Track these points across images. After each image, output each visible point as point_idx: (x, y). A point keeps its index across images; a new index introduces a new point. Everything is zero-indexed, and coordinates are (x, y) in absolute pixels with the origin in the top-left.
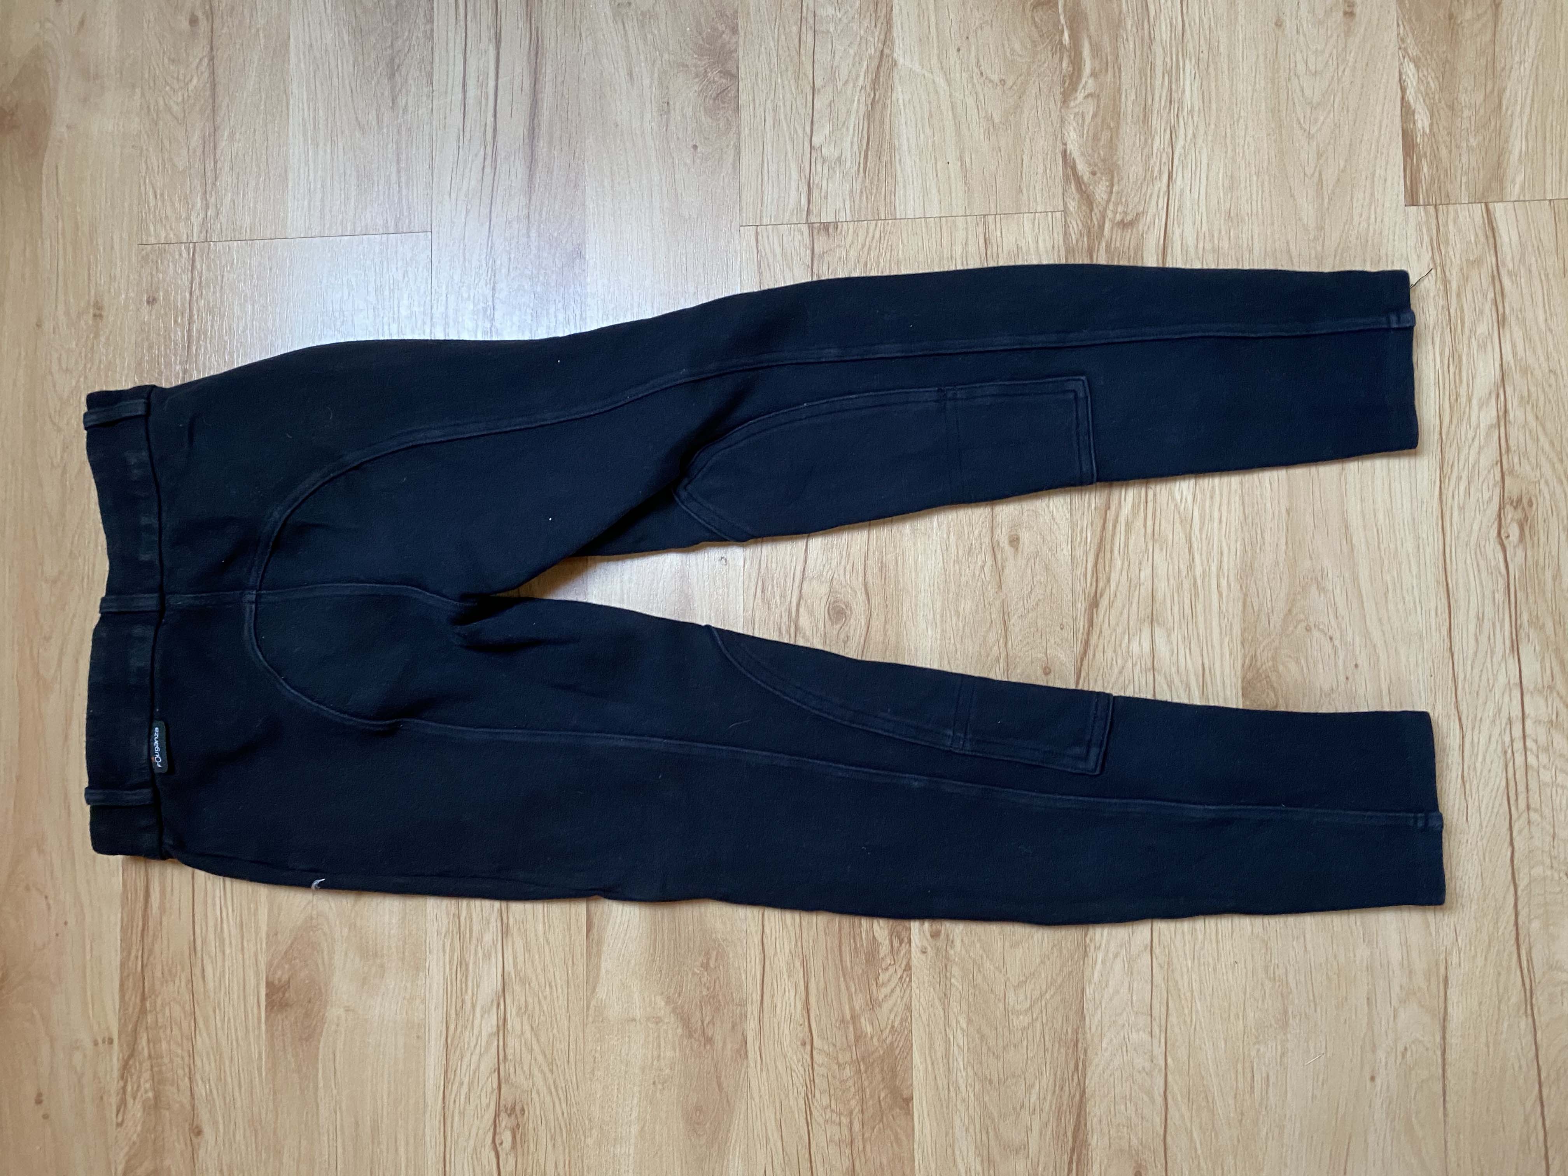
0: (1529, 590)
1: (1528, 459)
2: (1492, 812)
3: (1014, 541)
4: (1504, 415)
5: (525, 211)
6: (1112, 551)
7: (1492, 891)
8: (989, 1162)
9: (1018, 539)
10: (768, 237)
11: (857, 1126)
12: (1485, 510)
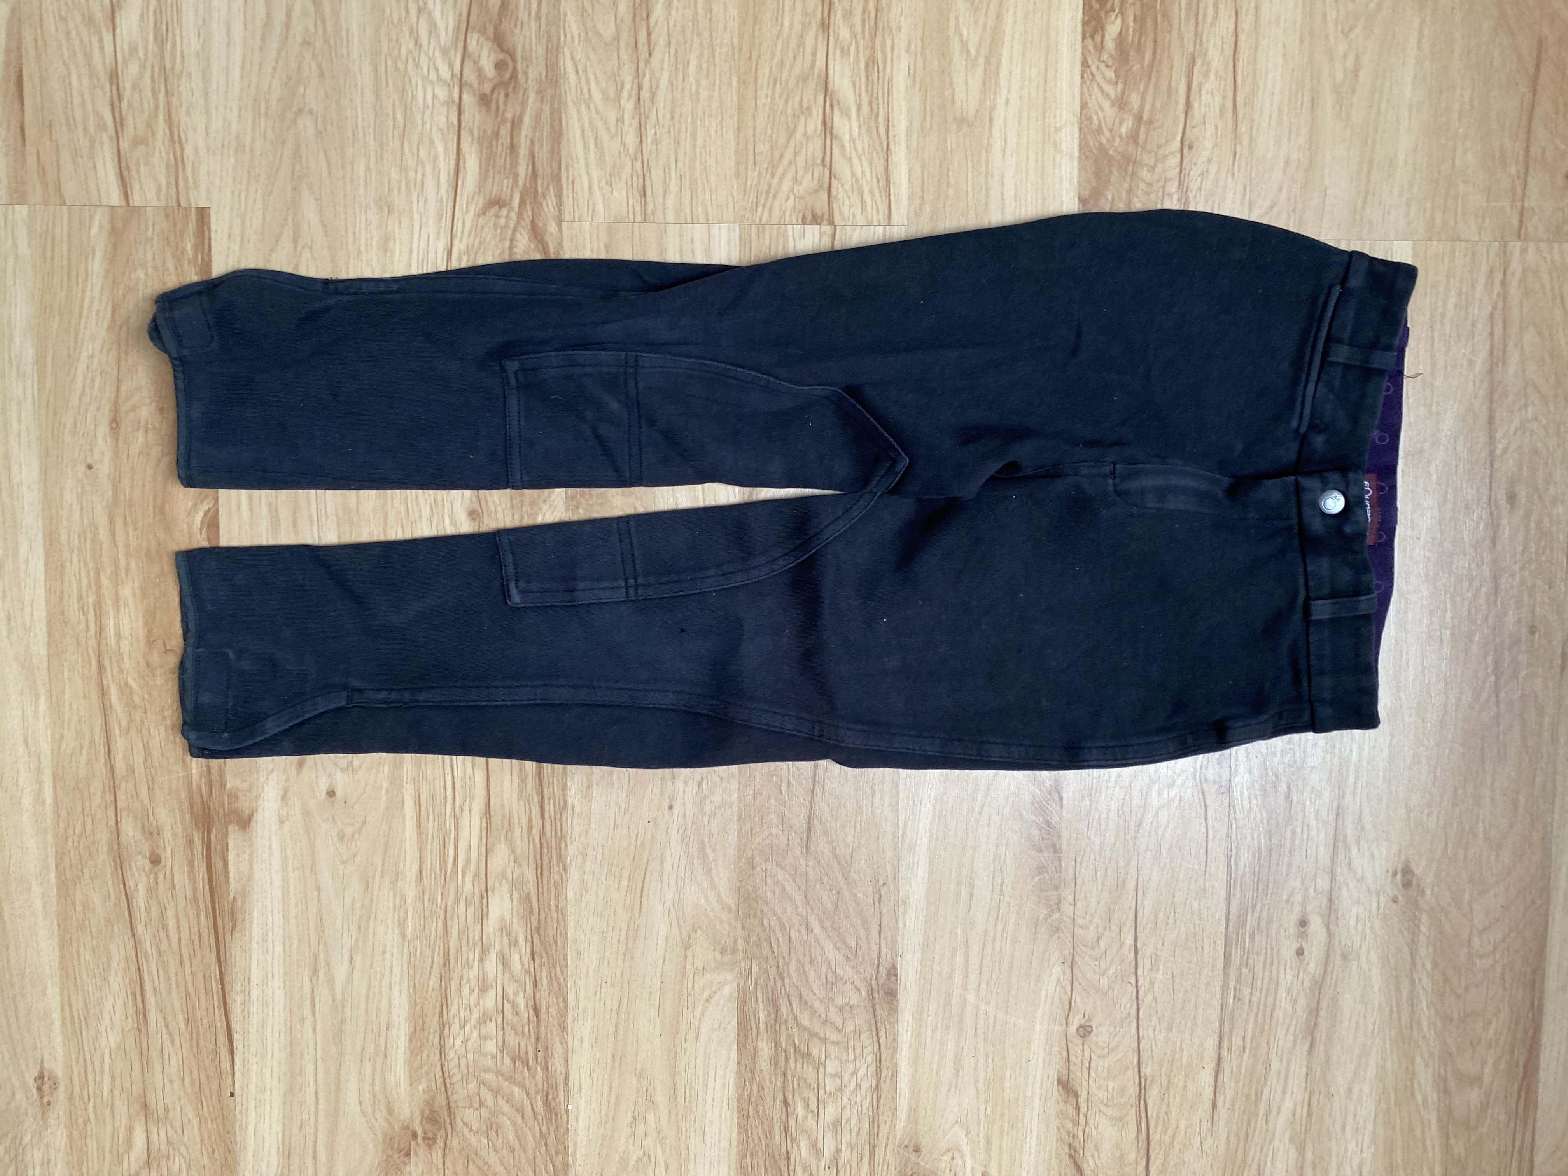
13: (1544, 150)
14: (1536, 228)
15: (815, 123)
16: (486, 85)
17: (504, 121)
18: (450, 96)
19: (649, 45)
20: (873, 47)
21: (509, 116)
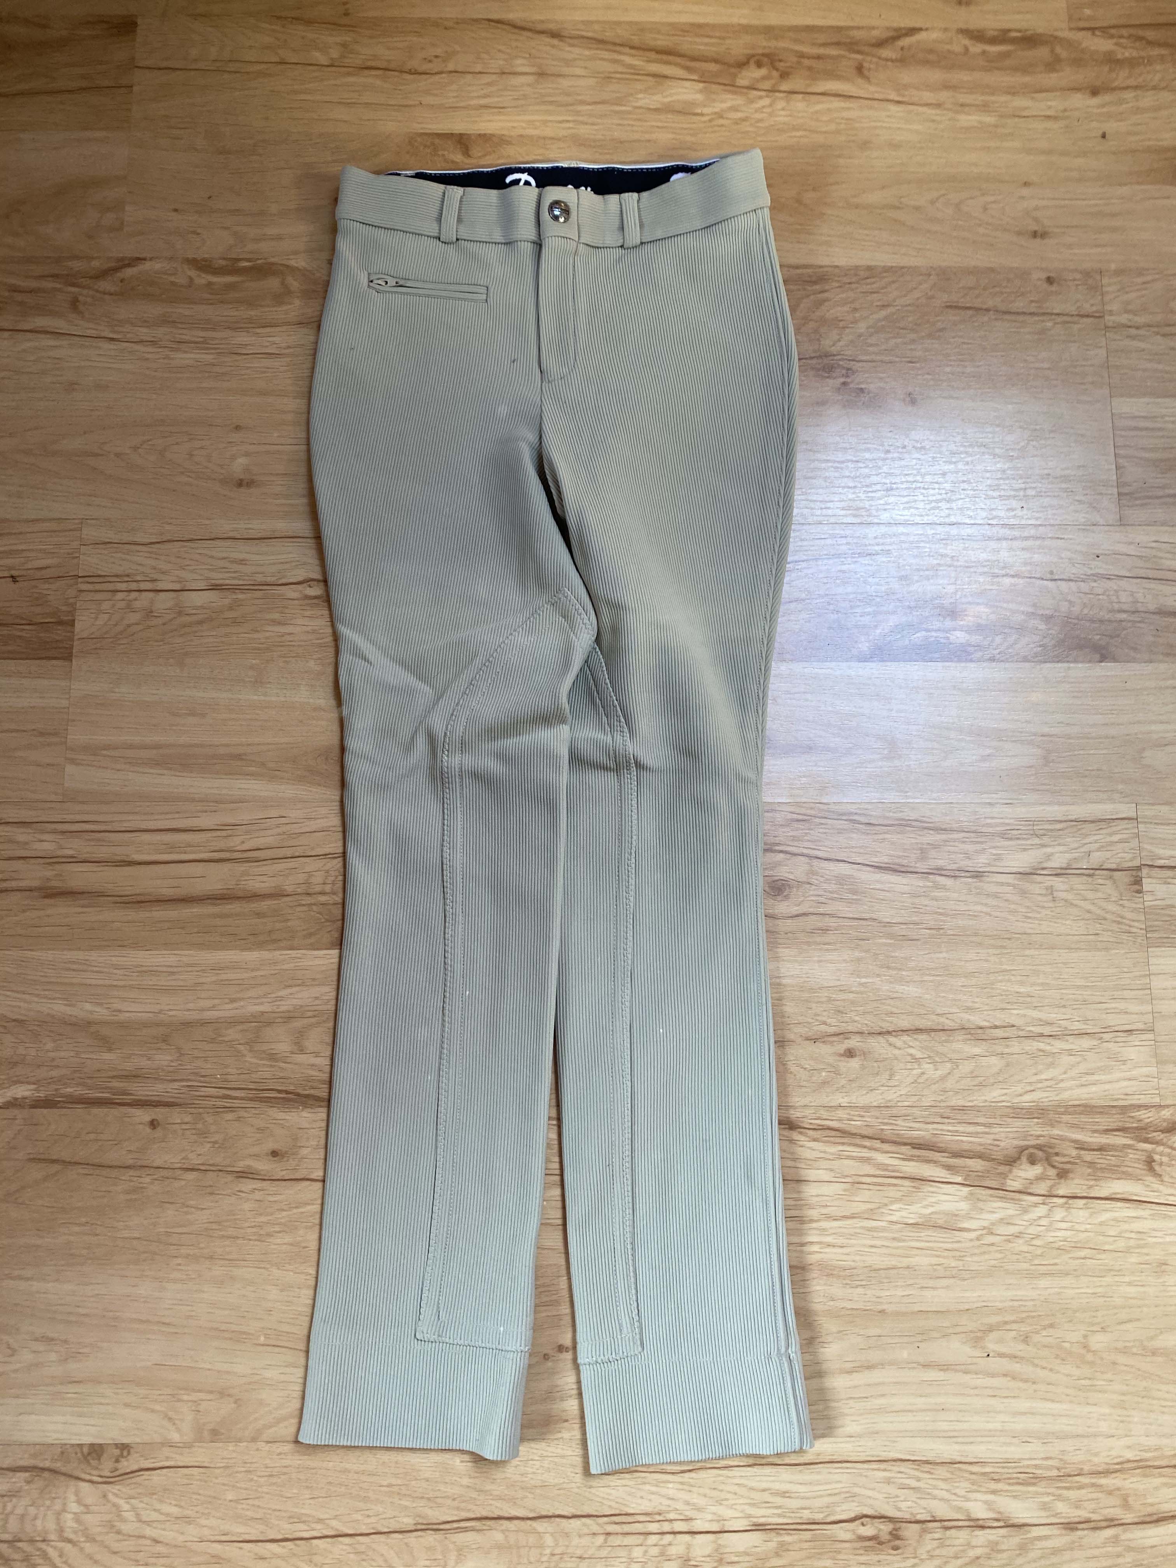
0: (812, 1544)
1: (938, 1547)
2: (603, 1498)
3: (850, 1053)
4: (978, 1525)
5: (1142, 609)
6: (843, 1144)
7: (530, 1496)
8: (288, 1017)
9: (852, 1057)
10: (1126, 829)
11: (323, 899)
12: (888, 1503)
13: (1032, 301)
14: (1092, 305)
15: (1057, 883)
16: (1049, 1174)
17: (1079, 1157)
18: (1062, 1206)
19: (1005, 1027)
20: (993, 835)
21: (1074, 1153)
